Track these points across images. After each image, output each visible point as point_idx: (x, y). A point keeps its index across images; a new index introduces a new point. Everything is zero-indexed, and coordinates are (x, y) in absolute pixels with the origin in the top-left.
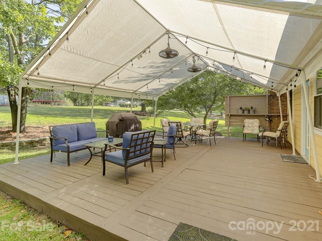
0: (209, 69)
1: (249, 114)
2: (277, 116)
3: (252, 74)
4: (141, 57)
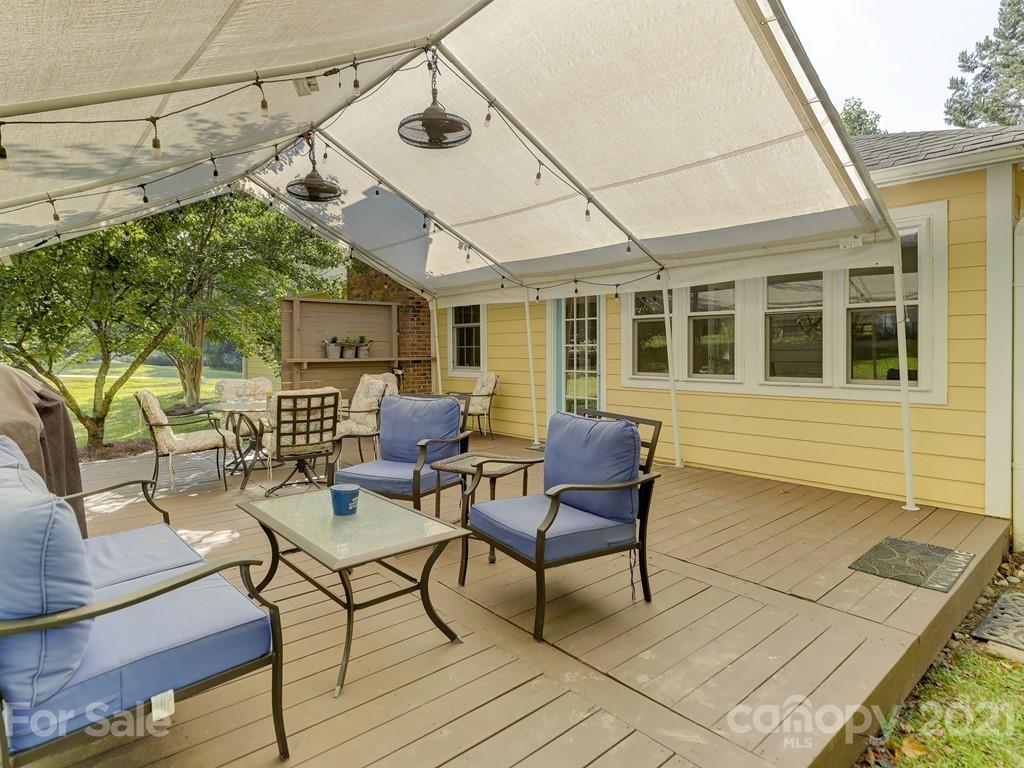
0: (247, 188)
1: (342, 360)
2: (413, 362)
3: (470, 248)
4: (311, 85)
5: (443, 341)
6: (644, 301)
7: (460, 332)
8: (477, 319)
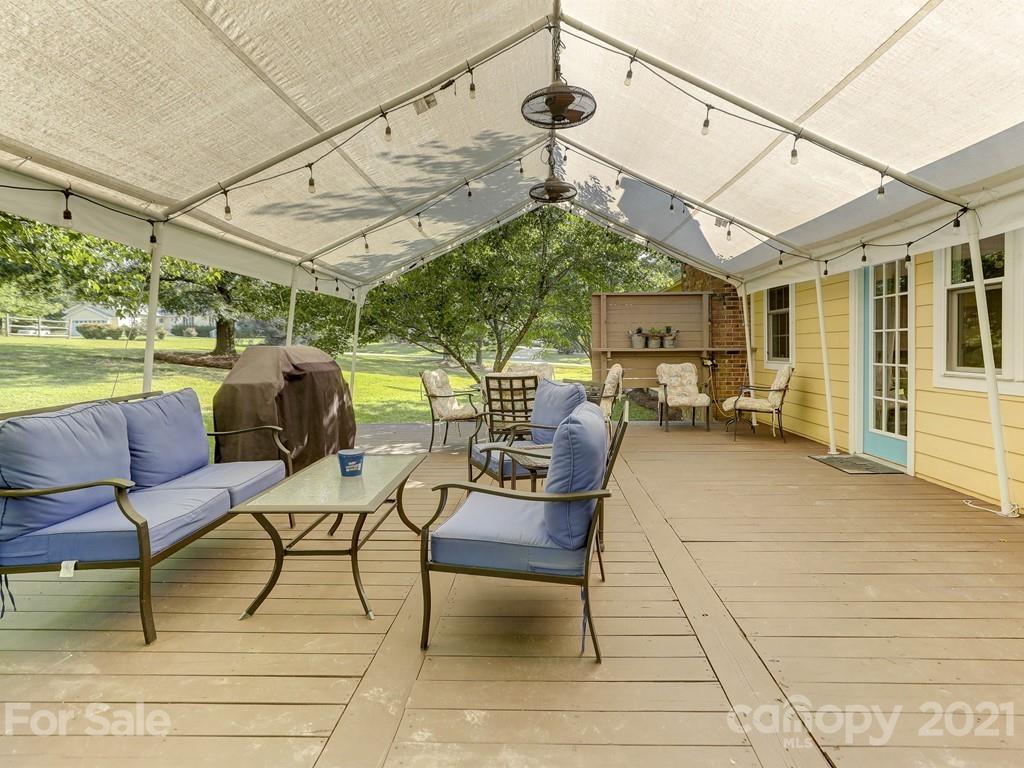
1: (662, 349)
3: (731, 223)
4: (430, 102)
7: (775, 317)
8: (787, 303)
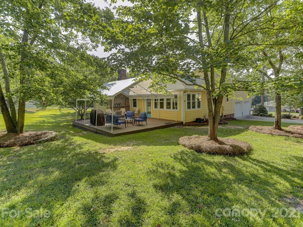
1: (118, 106)
2: (127, 106)
5: (131, 103)
6: (155, 100)
7: (134, 102)
8: (136, 100)
